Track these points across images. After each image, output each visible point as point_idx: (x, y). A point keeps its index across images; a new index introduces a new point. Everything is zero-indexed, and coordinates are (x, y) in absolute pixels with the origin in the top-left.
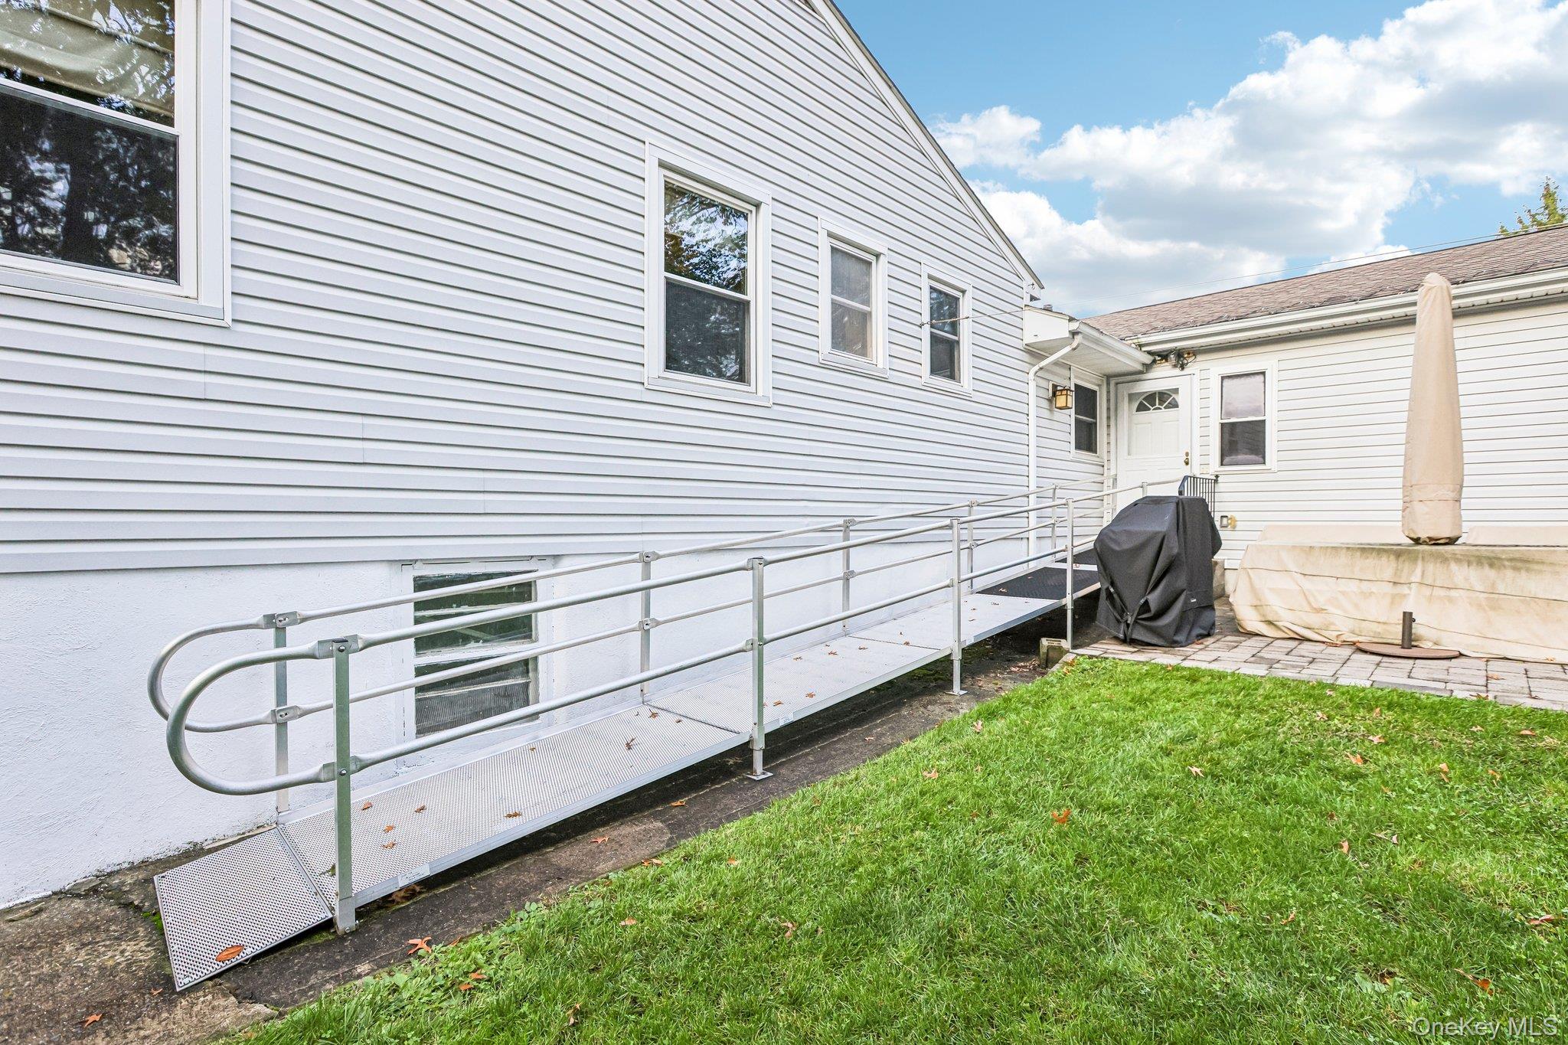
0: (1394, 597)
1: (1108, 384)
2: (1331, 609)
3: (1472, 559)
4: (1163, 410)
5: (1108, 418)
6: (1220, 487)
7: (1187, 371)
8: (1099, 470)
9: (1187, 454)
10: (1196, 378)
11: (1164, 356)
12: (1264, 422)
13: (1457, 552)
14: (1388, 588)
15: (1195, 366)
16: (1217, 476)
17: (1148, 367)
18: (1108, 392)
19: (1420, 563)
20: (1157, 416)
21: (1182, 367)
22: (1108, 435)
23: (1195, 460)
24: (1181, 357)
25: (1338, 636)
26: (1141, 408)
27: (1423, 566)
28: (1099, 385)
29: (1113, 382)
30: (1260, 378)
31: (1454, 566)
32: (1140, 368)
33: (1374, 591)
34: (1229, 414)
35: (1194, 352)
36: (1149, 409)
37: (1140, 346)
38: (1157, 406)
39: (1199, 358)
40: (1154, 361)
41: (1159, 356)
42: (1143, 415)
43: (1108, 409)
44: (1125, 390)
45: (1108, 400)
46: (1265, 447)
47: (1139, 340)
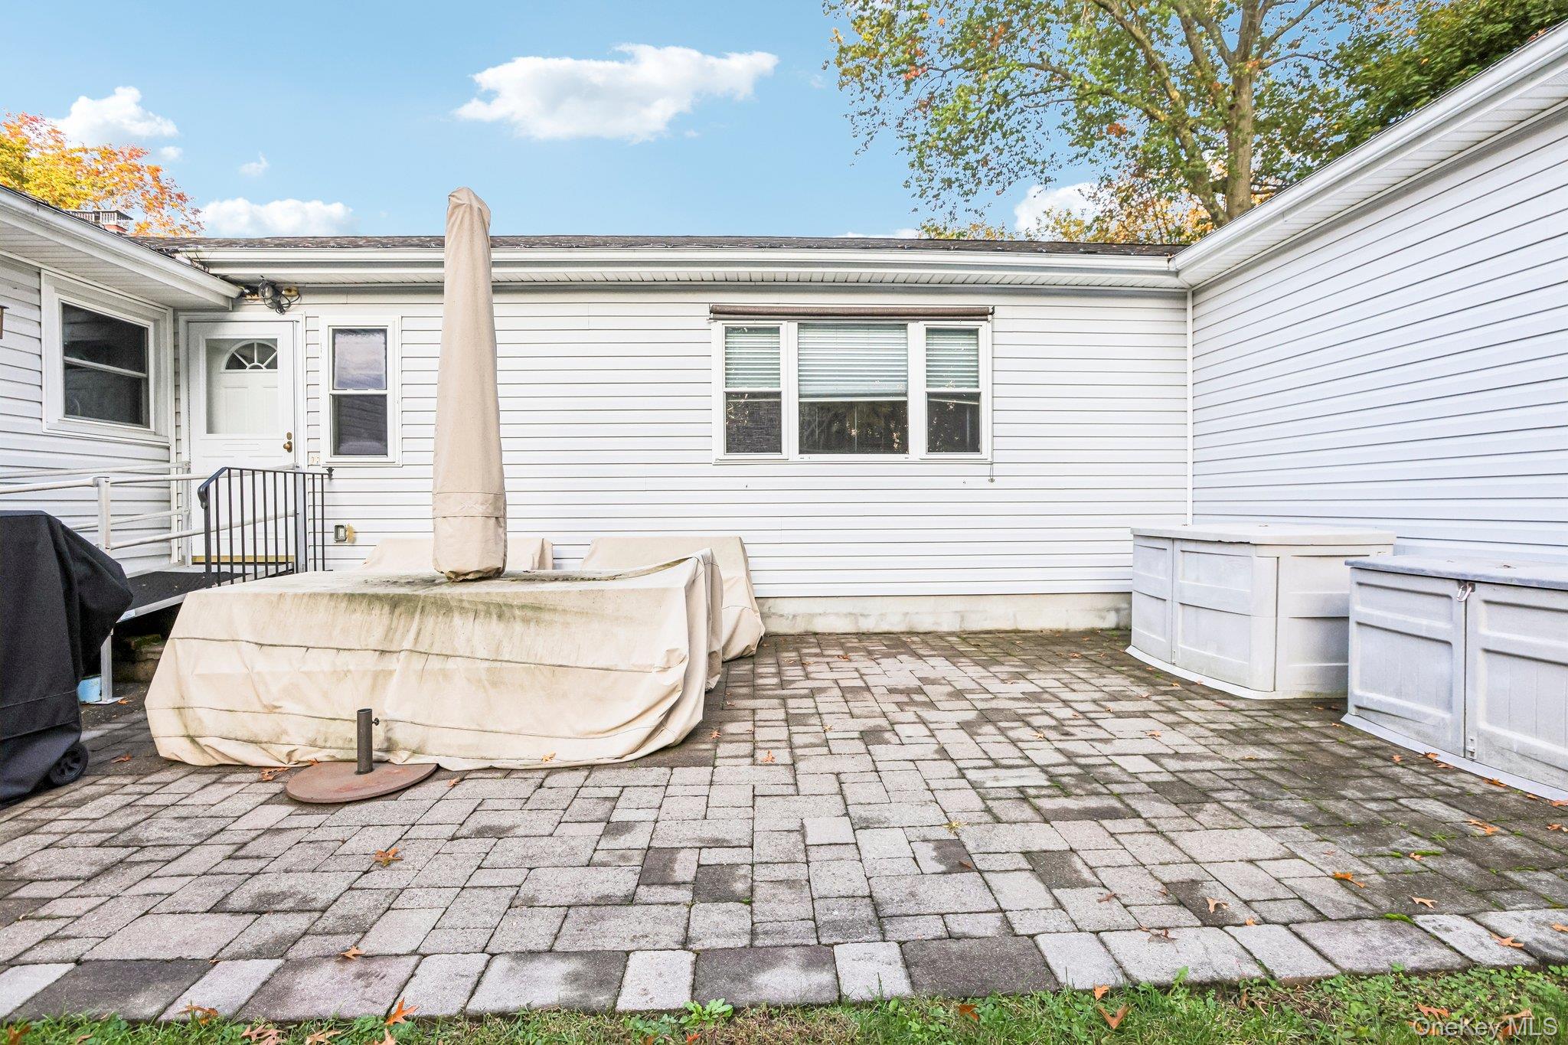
0: (376, 676)
1: (176, 321)
2: (288, 706)
3: (481, 607)
4: (265, 370)
5: (177, 373)
6: (337, 484)
7: (287, 316)
8: (161, 454)
9: (289, 436)
10: (300, 327)
11: (251, 288)
12: (385, 396)
13: (464, 598)
14: (371, 661)
15: (301, 309)
16: (330, 470)
17: (236, 303)
18: (176, 334)
19: (417, 616)
20: (251, 378)
21: (281, 309)
22: (177, 399)
23: (301, 445)
24: (279, 294)
25: (290, 754)
26: (235, 364)
27: (421, 622)
28: (156, 321)
29: (183, 318)
30: (380, 338)
31: (457, 620)
32: (221, 302)
33: (351, 667)
34: (343, 384)
35: (301, 290)
36: (244, 367)
37: (206, 265)
38: (256, 363)
39: (306, 299)
40: (242, 295)
41: (248, 287)
42: (236, 375)
43: (176, 360)
44: (201, 335)
45: (176, 347)
46: (386, 431)
47: (200, 255)
